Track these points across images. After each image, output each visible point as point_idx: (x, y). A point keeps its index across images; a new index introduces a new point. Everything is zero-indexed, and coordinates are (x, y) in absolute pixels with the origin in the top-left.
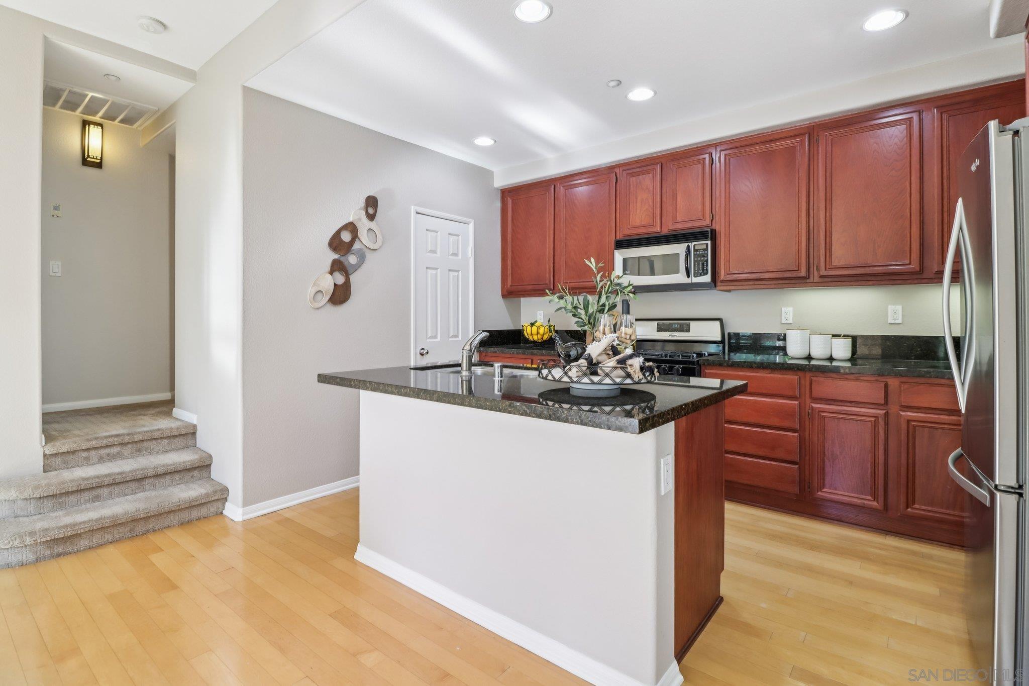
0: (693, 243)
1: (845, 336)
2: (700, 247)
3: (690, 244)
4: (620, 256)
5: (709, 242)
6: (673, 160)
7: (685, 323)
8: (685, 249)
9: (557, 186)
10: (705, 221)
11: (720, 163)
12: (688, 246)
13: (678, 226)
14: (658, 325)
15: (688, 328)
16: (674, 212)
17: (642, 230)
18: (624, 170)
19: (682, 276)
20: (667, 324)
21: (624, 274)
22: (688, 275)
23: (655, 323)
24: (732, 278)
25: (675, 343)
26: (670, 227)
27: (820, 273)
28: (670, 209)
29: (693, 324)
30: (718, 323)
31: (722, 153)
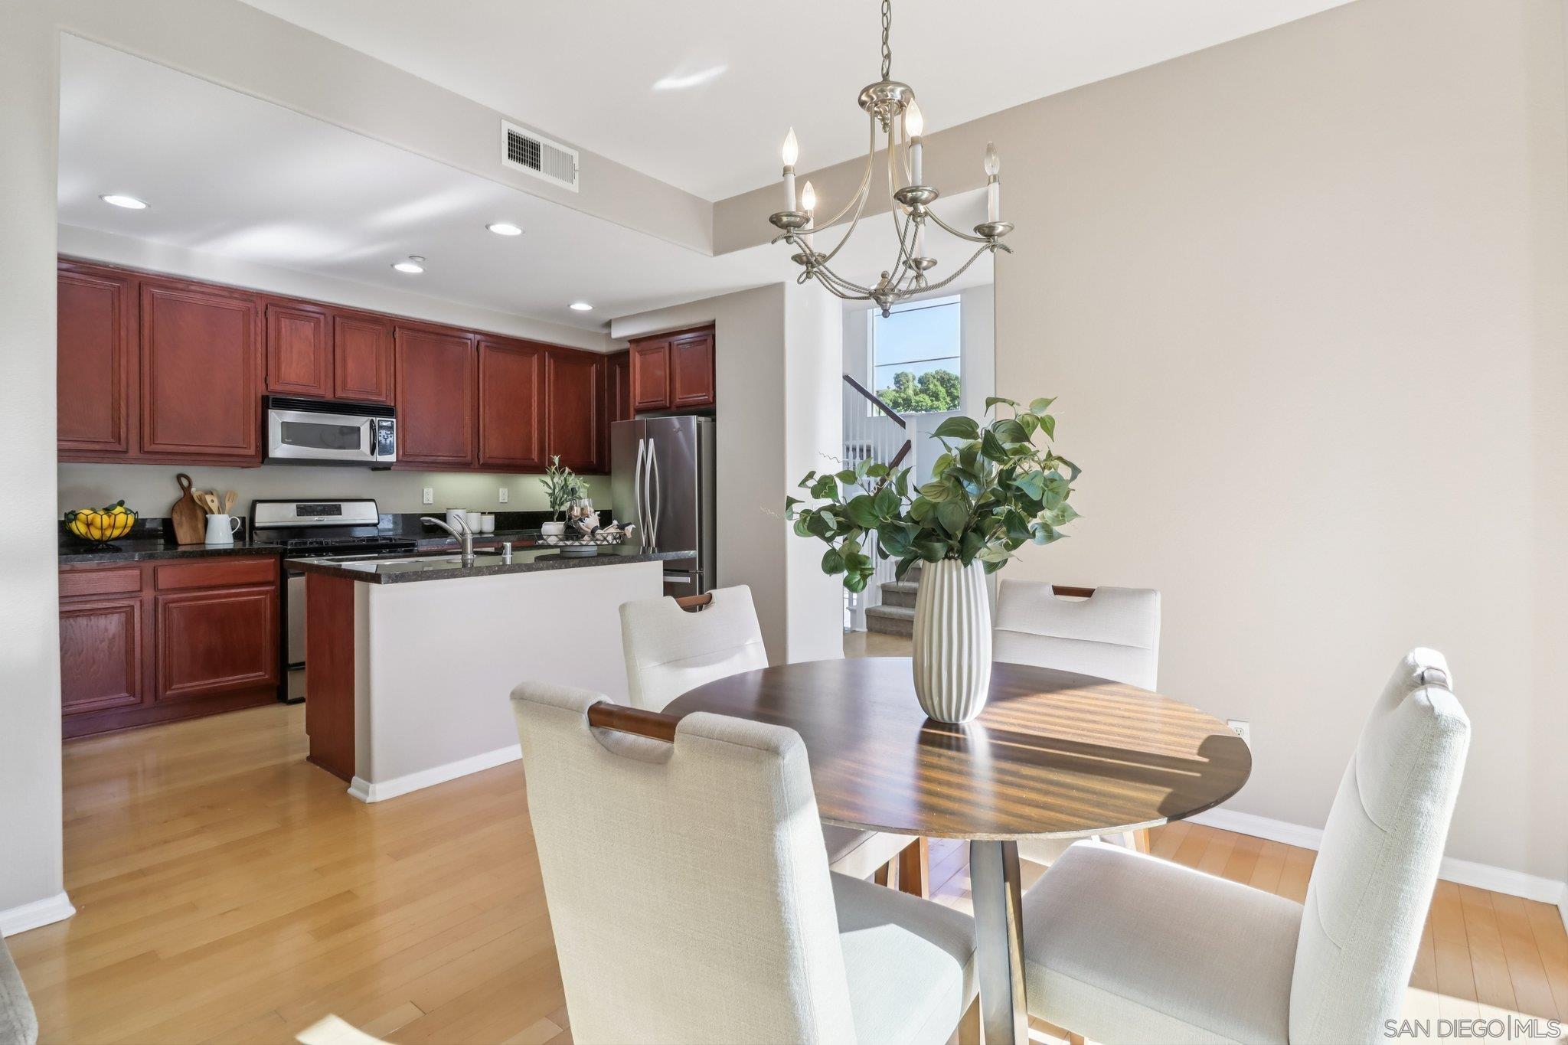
0: (378, 419)
1: (490, 513)
2: (384, 424)
3: (374, 419)
4: (277, 418)
5: (394, 420)
6: (341, 316)
7: (333, 505)
8: (368, 423)
9: (144, 288)
10: (380, 394)
11: (395, 339)
12: (372, 421)
13: (350, 393)
14: (298, 508)
15: (337, 511)
16: (345, 377)
17: (299, 389)
18: (272, 305)
19: (364, 452)
20: (310, 506)
21: (283, 441)
22: (372, 453)
23: (294, 506)
24: (411, 459)
25: (323, 529)
26: (339, 393)
27: (481, 462)
28: (339, 372)
29: (344, 505)
30: (373, 504)
31: (397, 329)
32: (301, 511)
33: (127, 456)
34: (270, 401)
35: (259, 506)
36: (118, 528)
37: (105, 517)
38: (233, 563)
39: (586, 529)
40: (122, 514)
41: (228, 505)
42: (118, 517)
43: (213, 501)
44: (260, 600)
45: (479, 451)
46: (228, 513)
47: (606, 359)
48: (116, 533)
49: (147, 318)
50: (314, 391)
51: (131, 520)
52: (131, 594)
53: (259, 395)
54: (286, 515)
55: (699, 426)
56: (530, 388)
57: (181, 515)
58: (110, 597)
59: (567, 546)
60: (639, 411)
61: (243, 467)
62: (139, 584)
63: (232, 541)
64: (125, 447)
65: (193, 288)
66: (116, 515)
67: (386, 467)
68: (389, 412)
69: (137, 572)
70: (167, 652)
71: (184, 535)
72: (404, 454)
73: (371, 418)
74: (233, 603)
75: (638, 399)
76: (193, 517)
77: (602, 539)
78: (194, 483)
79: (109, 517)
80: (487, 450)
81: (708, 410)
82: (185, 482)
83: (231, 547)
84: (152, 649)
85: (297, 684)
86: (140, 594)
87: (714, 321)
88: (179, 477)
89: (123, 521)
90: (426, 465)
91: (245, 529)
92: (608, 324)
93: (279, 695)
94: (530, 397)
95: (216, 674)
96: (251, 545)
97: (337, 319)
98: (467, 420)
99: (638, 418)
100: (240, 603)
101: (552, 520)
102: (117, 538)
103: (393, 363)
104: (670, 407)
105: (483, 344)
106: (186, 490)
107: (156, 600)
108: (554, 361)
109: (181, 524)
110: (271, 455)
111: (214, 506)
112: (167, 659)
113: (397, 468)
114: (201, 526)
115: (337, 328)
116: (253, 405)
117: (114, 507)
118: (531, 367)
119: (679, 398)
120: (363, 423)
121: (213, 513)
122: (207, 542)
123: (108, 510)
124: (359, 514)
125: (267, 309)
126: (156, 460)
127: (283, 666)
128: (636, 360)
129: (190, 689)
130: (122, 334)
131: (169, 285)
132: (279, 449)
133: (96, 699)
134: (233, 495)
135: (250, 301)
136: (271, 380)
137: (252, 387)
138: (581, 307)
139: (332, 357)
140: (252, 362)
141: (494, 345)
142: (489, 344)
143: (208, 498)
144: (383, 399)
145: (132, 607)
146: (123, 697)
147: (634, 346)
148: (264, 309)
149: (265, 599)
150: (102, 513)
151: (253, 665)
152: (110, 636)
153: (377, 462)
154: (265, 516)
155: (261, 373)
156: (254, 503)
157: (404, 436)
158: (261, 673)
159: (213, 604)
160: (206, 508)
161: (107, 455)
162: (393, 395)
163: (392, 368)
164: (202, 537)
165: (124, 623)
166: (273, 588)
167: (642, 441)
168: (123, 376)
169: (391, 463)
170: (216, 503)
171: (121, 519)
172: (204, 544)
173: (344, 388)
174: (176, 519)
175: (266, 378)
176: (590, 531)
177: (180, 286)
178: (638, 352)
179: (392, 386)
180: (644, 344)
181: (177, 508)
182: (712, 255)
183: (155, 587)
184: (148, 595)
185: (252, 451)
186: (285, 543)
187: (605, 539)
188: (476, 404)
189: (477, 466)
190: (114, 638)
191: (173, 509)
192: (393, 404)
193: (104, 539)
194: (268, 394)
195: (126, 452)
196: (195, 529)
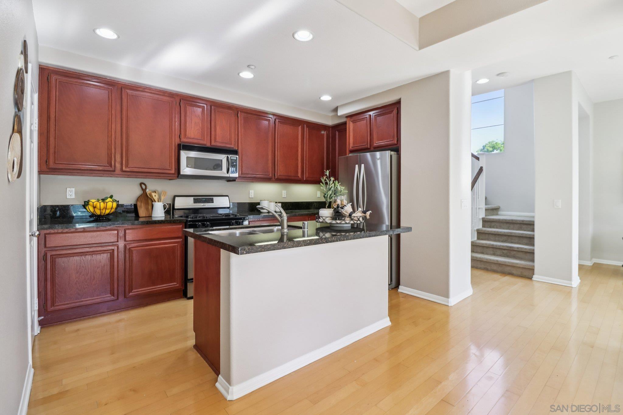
0: (230, 156)
2: (233, 158)
3: (229, 156)
4: (184, 155)
5: (238, 156)
6: (214, 106)
7: (210, 198)
8: (226, 158)
9: (123, 89)
10: (231, 144)
11: (238, 117)
12: (228, 157)
13: (218, 144)
14: (194, 199)
15: (212, 201)
16: (215, 135)
17: (195, 141)
18: (182, 99)
19: (223, 173)
20: (200, 199)
21: (187, 166)
22: (228, 172)
23: (192, 198)
24: (244, 176)
25: (205, 210)
26: (213, 143)
27: (276, 177)
28: (213, 133)
29: (215, 198)
30: (227, 198)
31: (239, 112)
32: (196, 201)
33: (115, 173)
34: (181, 147)
35: (177, 198)
36: (108, 209)
37: (102, 204)
38: (162, 227)
39: (346, 213)
40: (110, 202)
41: (162, 198)
42: (108, 204)
43: (155, 196)
44: (175, 246)
45: (275, 173)
46: (163, 202)
47: (331, 128)
48: (108, 212)
49: (125, 104)
50: (201, 142)
51: (115, 205)
52: (112, 244)
53: (177, 144)
54: (188, 203)
55: (391, 156)
56: (298, 142)
57: (141, 202)
58: (103, 245)
59: (337, 223)
60: (351, 151)
61: (170, 180)
62: (116, 238)
63: (164, 215)
64: (114, 168)
65: (146, 90)
66: (107, 203)
67: (233, 180)
68: (235, 152)
69: (116, 232)
70: (130, 273)
71: (142, 212)
72: (242, 174)
73: (227, 155)
74: (162, 248)
75: (351, 145)
76: (147, 204)
77: (357, 220)
78: (148, 188)
79: (104, 203)
80: (278, 172)
81: (396, 148)
82: (144, 187)
83: (163, 219)
84: (123, 271)
85: (191, 289)
86: (117, 243)
87: (400, 99)
88: (141, 184)
89: (111, 205)
90: (251, 179)
91: (170, 210)
92: (336, 110)
93: (184, 294)
94: (298, 147)
95: (154, 284)
96: (173, 217)
97: (213, 107)
98: (270, 157)
99: (350, 155)
100: (166, 247)
101: (325, 208)
102: (109, 214)
103: (237, 129)
104: (370, 148)
105: (277, 120)
106: (144, 190)
107: (125, 246)
108: (308, 129)
109: (141, 207)
110: (182, 173)
111: (156, 198)
112: (130, 277)
113: (238, 180)
114: (150, 207)
115: (213, 112)
116: (174, 148)
117: (107, 198)
118: (298, 131)
119: (376, 143)
120: (223, 157)
121: (155, 202)
122: (153, 216)
123: (103, 200)
124: (221, 202)
125: (180, 101)
126: (129, 175)
127: (186, 280)
128: (351, 126)
129: (141, 292)
130: (112, 112)
131: (135, 88)
132: (186, 170)
133: (95, 298)
134: (165, 193)
135: (173, 97)
136: (182, 136)
137: (173, 140)
138: (326, 98)
139: (210, 126)
140: (173, 127)
141: (283, 121)
142: (279, 120)
143: (153, 194)
144: (233, 146)
145: (113, 250)
146: (108, 297)
147: (348, 119)
148: (179, 102)
149: (177, 245)
150: (101, 201)
151: (171, 280)
152: (103, 265)
153: (229, 177)
154: (180, 203)
155: (177, 133)
156: (175, 197)
157: (242, 165)
158: (175, 283)
159: (153, 248)
160: (153, 199)
161: (106, 173)
162: (237, 145)
163: (237, 131)
164: (151, 213)
165: (109, 259)
166: (182, 240)
167: (357, 166)
168: (113, 133)
169: (236, 178)
170: (157, 196)
171: (110, 205)
172: (151, 216)
173: (215, 141)
174: (139, 204)
175: (180, 136)
176: (348, 214)
177: (141, 89)
178: (351, 121)
179: (237, 140)
180: (355, 118)
181: (139, 199)
182: (418, 49)
183: (125, 240)
184: (121, 244)
185: (173, 172)
186: (187, 217)
187: (359, 220)
188: (274, 150)
189: (274, 179)
190: (104, 266)
191: (137, 200)
192: (237, 149)
193: (102, 214)
194: (180, 143)
195: (114, 171)
196: (147, 209)
